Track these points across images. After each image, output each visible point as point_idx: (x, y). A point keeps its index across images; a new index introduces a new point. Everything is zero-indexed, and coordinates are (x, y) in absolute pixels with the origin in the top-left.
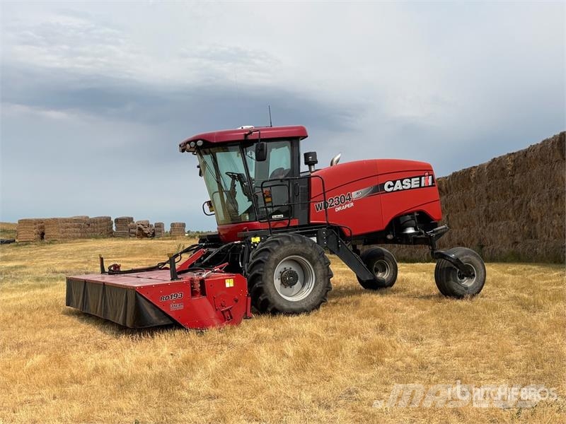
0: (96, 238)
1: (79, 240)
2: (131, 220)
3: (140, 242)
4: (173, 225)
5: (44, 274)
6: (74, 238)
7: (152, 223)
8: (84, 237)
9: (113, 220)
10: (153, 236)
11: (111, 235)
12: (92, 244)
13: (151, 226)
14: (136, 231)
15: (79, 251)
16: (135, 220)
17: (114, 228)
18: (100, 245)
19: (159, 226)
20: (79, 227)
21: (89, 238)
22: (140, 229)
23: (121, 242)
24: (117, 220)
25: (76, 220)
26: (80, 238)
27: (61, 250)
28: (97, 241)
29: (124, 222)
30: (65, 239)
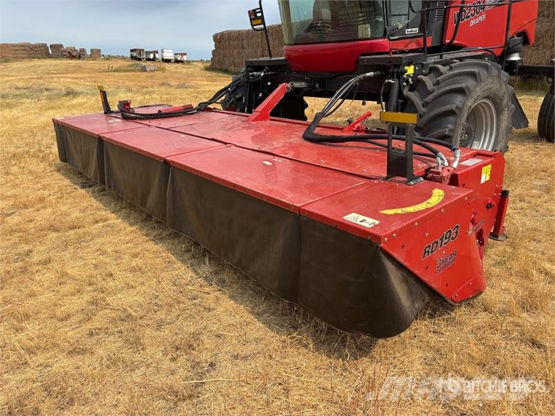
0: (39, 58)
1: (27, 60)
2: (61, 46)
3: (71, 61)
4: (92, 50)
5: (7, 90)
6: (23, 58)
7: (78, 48)
8: (30, 58)
9: (48, 46)
10: (79, 57)
11: (48, 56)
12: (36, 62)
13: (77, 50)
14: (67, 54)
15: (28, 68)
16: (65, 47)
17: (50, 52)
18: (42, 64)
19: (83, 50)
20: (25, 50)
21: (34, 58)
22: (69, 52)
23: (58, 62)
24: (51, 46)
25: (22, 45)
26: (28, 58)
27: (15, 66)
28: (40, 61)
29: (56, 47)
30: (16, 59)
